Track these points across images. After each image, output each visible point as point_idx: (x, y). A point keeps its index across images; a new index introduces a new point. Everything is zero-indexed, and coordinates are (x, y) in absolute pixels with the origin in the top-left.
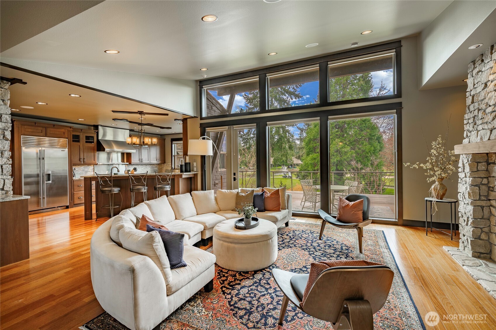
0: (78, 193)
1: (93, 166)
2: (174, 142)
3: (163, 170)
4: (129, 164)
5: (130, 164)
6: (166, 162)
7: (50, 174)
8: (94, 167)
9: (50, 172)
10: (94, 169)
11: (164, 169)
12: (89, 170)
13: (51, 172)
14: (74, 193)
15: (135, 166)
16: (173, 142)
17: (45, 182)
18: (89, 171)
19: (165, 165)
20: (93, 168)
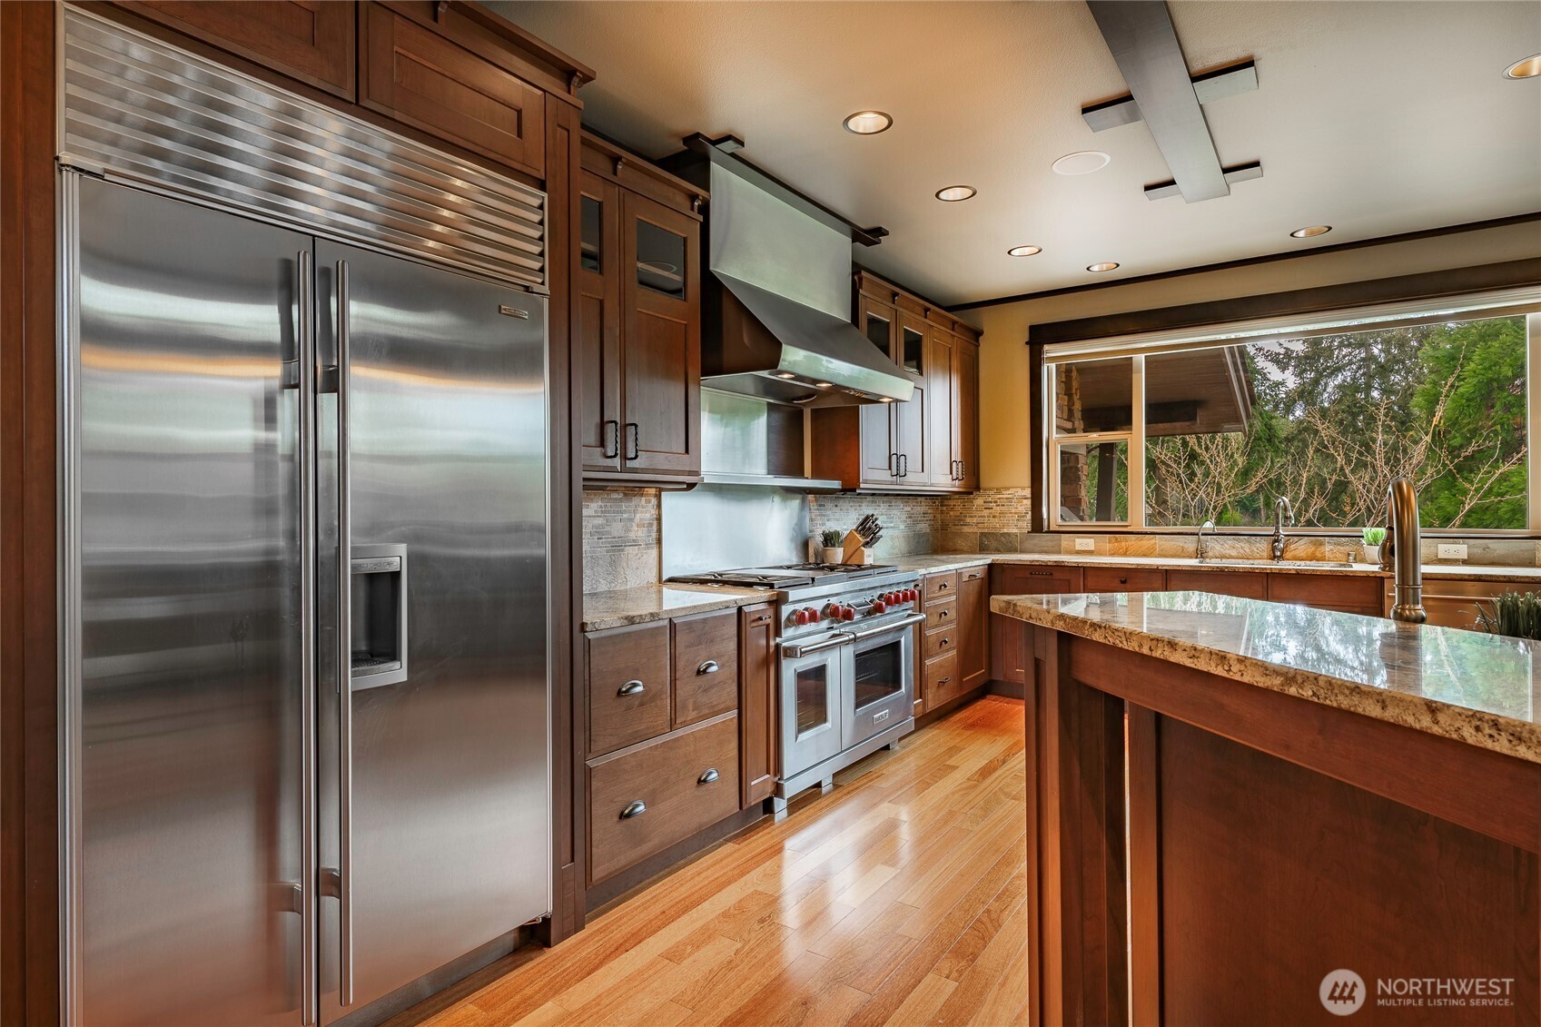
0: (614, 770)
1: (654, 501)
2: (1052, 351)
3: (961, 534)
4: (844, 490)
5: (850, 489)
6: (983, 484)
7: (396, 576)
8: (659, 506)
9: (397, 557)
10: (659, 519)
11: (966, 529)
12: (632, 535)
13: (402, 549)
14: (589, 772)
15: (867, 509)
16: (1046, 347)
17: (352, 681)
18: (635, 543)
19: (979, 501)
20: (654, 512)
